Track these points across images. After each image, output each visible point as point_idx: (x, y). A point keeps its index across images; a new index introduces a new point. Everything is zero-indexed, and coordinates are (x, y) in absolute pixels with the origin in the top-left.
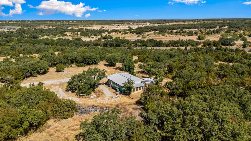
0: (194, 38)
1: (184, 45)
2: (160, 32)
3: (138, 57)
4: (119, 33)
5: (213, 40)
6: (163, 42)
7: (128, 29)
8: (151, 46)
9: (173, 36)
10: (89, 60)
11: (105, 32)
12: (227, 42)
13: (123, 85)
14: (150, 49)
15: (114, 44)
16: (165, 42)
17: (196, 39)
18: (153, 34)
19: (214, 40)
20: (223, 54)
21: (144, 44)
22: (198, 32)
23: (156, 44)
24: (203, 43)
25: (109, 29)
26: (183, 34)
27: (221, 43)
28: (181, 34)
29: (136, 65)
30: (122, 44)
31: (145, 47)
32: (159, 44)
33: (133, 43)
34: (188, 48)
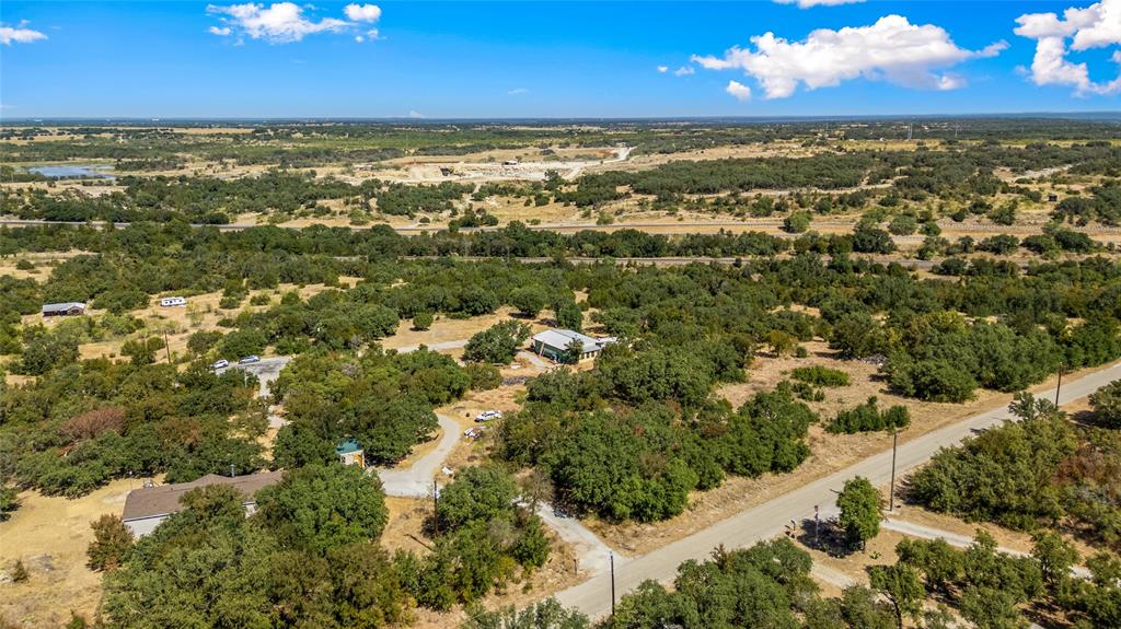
0: (771, 226)
1: (734, 252)
2: (659, 201)
3: (587, 292)
4: (515, 200)
5: (830, 232)
6: (667, 239)
7: (547, 179)
8: (627, 253)
9: (705, 216)
10: (477, 304)
11: (464, 195)
12: (870, 241)
13: (564, 348)
14: (625, 263)
15: (508, 248)
16: (673, 241)
17: (780, 228)
18: (637, 208)
19: (833, 235)
20: (842, 281)
21: (606, 247)
22: (789, 202)
23: (645, 248)
24: (797, 244)
25: (475, 182)
26: (737, 210)
27: (851, 245)
28: (730, 210)
29: (586, 314)
30: (532, 249)
31: (607, 257)
32: (654, 249)
33: (569, 242)
34: (746, 260)
